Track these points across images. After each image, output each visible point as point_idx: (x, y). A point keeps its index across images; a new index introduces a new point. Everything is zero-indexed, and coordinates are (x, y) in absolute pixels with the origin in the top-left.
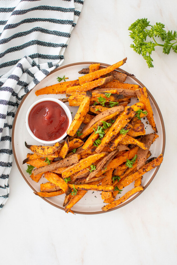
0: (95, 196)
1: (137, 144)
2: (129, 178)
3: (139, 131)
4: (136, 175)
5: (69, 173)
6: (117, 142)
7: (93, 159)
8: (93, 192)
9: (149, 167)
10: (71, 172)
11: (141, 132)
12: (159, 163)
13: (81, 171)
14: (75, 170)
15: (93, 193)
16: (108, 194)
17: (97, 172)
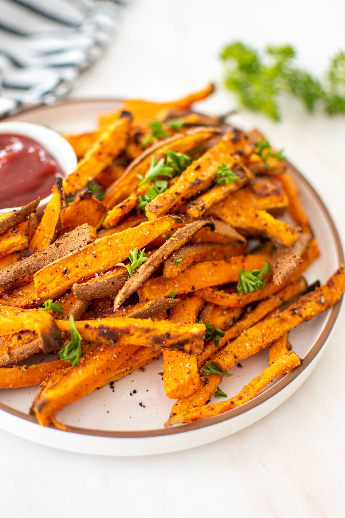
0: (141, 404)
1: (266, 225)
2: (249, 334)
3: (267, 195)
4: (270, 325)
5: (59, 277)
6: (208, 199)
7: (138, 236)
8: (135, 392)
9: (309, 304)
10: (65, 272)
11: (275, 199)
12: (336, 289)
13: (97, 274)
14: (77, 267)
15: (134, 395)
16: (187, 366)
17: (150, 265)
